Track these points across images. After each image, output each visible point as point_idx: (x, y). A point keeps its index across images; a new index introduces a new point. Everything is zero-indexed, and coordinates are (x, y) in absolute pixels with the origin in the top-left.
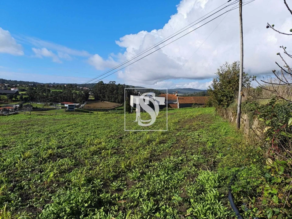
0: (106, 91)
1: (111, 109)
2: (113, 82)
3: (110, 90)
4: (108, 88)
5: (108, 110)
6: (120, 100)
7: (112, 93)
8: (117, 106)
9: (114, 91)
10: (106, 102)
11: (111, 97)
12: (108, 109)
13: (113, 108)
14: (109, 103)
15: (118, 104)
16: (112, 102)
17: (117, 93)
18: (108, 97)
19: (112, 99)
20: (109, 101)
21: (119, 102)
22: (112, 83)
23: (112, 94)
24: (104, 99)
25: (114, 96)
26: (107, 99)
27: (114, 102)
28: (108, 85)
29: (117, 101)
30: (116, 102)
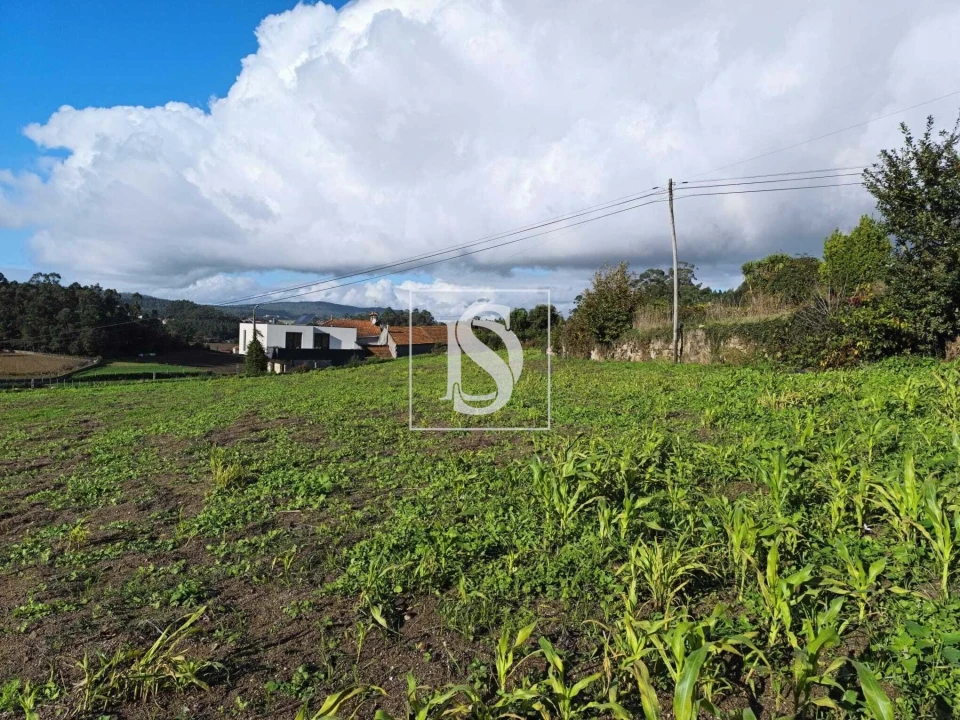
0: (22, 312)
1: (61, 380)
2: (47, 276)
3: (40, 309)
4: (29, 300)
5: (47, 381)
6: (86, 344)
7: (51, 318)
8: (77, 368)
9: (57, 311)
10: (23, 352)
11: (46, 332)
12: (44, 377)
13: (64, 373)
14: (40, 355)
15: (83, 360)
16: (48, 351)
17: (74, 319)
18: (34, 333)
19: (50, 339)
20: (36, 348)
21: (81, 353)
22: (42, 279)
23: (49, 324)
24: (12, 341)
25: (59, 330)
26: (26, 338)
27: (63, 350)
28: (27, 286)
29: (73, 347)
30: (69, 353)
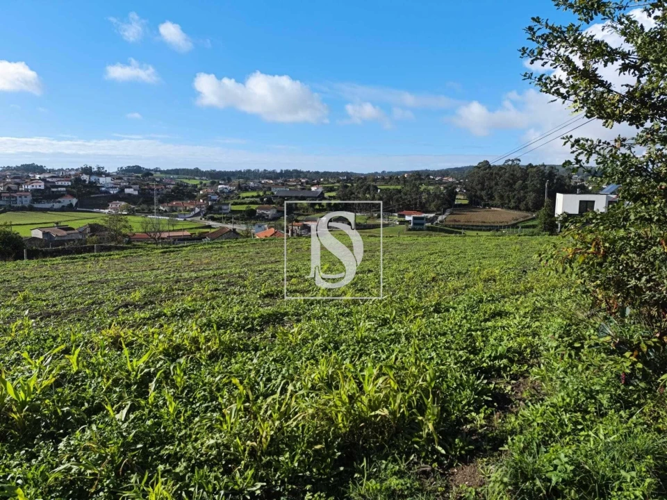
0: (496, 184)
1: (509, 227)
2: (513, 161)
3: (505, 182)
4: (501, 177)
5: (501, 227)
6: (530, 204)
7: (511, 187)
8: (522, 219)
9: (515, 183)
10: (496, 209)
11: (508, 197)
12: (501, 224)
13: (513, 222)
14: (504, 210)
15: (525, 214)
16: (509, 208)
17: (524, 187)
18: (502, 197)
19: (510, 201)
20: (502, 206)
21: (528, 210)
22: (510, 163)
23: (510, 191)
24: (490, 202)
25: (515, 195)
26: (497, 201)
27: (517, 208)
28: (501, 168)
29: (522, 206)
30: (520, 210)
